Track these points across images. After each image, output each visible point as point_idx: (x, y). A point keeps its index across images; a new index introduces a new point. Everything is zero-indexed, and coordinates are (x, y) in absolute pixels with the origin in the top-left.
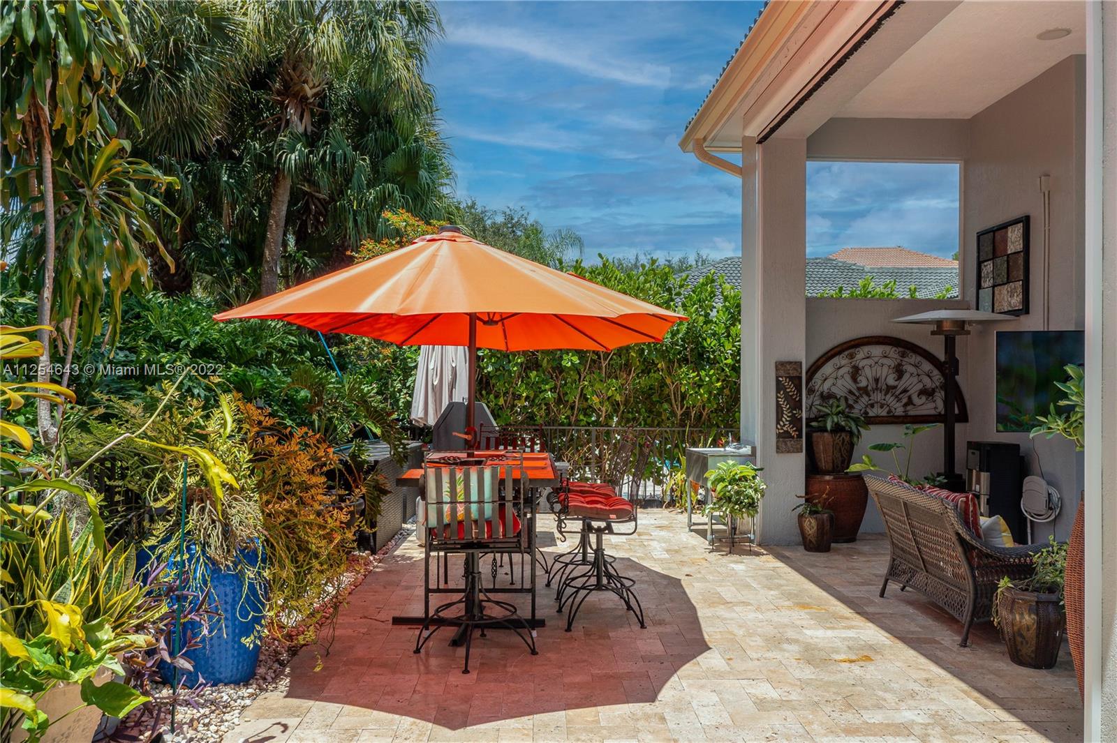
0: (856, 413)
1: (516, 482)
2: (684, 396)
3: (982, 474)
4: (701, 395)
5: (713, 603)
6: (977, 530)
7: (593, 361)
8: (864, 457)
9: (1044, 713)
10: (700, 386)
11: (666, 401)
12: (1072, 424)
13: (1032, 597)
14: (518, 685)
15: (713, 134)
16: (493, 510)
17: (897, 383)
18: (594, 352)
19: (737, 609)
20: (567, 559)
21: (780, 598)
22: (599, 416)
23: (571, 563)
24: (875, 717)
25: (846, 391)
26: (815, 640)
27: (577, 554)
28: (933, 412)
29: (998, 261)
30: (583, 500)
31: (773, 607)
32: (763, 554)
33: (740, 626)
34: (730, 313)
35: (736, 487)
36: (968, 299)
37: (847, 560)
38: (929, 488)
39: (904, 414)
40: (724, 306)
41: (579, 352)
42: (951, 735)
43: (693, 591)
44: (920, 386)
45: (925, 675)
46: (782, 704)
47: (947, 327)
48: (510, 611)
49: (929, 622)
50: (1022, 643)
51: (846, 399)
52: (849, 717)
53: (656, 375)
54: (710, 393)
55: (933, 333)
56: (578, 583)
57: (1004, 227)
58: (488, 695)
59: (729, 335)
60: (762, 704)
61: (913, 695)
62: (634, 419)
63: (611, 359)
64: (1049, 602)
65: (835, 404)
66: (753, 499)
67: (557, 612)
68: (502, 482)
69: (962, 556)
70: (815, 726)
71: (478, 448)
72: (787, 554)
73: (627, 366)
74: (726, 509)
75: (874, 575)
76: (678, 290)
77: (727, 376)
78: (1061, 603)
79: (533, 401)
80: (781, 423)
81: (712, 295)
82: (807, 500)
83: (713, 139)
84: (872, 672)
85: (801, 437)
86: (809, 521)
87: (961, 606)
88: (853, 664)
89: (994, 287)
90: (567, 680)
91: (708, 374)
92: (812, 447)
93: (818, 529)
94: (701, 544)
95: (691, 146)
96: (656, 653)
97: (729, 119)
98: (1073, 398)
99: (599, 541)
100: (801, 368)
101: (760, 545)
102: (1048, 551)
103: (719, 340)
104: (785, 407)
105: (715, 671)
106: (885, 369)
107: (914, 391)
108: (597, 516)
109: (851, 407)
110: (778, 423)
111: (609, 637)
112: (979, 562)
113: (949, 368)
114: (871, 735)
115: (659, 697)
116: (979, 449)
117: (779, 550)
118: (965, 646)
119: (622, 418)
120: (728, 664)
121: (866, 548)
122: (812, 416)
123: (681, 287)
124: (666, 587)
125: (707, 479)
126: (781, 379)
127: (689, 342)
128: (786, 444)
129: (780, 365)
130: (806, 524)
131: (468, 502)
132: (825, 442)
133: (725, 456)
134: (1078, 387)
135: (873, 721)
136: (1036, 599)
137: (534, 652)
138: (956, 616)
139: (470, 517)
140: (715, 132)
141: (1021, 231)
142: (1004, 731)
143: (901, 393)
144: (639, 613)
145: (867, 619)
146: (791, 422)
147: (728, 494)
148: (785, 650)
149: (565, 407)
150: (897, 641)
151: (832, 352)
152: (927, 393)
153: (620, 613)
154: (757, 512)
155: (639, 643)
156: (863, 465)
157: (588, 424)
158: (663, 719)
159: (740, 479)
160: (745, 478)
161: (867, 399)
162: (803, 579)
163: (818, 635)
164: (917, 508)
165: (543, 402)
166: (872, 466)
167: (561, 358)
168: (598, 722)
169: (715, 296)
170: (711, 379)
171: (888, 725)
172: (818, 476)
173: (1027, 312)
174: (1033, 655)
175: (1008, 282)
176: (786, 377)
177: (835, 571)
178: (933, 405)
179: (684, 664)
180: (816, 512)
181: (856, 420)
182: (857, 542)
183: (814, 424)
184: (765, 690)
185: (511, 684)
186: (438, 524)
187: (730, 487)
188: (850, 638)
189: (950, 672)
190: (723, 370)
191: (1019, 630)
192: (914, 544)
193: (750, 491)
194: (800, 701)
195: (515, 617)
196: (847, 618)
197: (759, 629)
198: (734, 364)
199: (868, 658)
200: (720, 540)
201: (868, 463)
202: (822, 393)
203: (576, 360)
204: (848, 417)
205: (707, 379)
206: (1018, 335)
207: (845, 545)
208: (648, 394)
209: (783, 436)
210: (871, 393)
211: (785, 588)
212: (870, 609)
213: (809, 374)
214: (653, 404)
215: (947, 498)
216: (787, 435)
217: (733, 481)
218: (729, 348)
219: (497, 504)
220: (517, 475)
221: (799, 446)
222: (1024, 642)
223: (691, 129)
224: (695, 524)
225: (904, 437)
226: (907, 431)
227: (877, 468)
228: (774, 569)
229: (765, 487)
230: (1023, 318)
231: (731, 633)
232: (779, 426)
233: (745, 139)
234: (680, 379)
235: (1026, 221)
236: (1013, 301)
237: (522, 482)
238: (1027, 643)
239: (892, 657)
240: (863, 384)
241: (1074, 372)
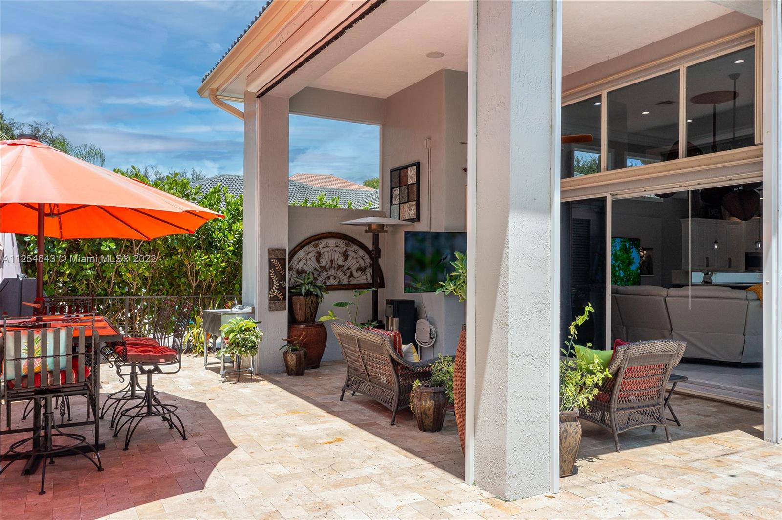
0: (319, 282)
1: (88, 338)
2: (197, 273)
3: (395, 319)
4: (211, 272)
5: (232, 417)
6: (401, 353)
7: (127, 247)
8: (329, 312)
9: (441, 456)
10: (210, 266)
11: (184, 277)
12: (457, 286)
13: (431, 390)
14: (91, 496)
15: (223, 87)
16: (67, 361)
17: (344, 263)
18: (127, 240)
19: (249, 419)
20: (120, 396)
21: (278, 408)
22: (130, 289)
23: (123, 398)
24: (349, 475)
25: (313, 268)
26: (306, 433)
27: (127, 391)
28: (365, 282)
29: (402, 188)
30: (136, 350)
31: (274, 415)
32: (261, 381)
33: (255, 430)
34: (231, 214)
35: (243, 336)
36: (385, 211)
37: (316, 380)
38: (372, 329)
39: (347, 283)
40: (228, 209)
41: (116, 240)
42: (395, 478)
43: (217, 410)
44: (357, 265)
45: (374, 445)
46: (292, 476)
47: (374, 228)
48: (80, 440)
49: (371, 413)
50: (425, 418)
51: (313, 274)
52: (335, 477)
53: (176, 257)
54: (217, 270)
55: (366, 231)
56: (133, 412)
57: (406, 167)
58: (66, 507)
59: (231, 230)
60: (278, 478)
61: (369, 458)
62: (159, 290)
63: (142, 245)
64: (440, 392)
65: (307, 277)
66: (255, 343)
67: (113, 437)
68: (76, 339)
69: (393, 370)
70: (315, 487)
71: (45, 314)
72: (277, 379)
73: (154, 251)
74: (236, 352)
75: (334, 387)
76: (193, 196)
77: (229, 258)
78: (446, 392)
79: (75, 277)
80: (272, 290)
81: (219, 201)
82: (289, 342)
83: (224, 90)
84: (344, 448)
85: (285, 300)
86: (291, 356)
87: (391, 401)
88: (331, 444)
89: (400, 204)
90: (132, 485)
91: (215, 257)
92: (292, 307)
93: (297, 361)
94: (217, 377)
95: (207, 93)
96: (198, 456)
97: (236, 78)
98: (460, 271)
99: (149, 380)
100: (285, 253)
101: (257, 375)
102: (439, 362)
103: (223, 233)
104: (275, 279)
105: (243, 462)
106: (337, 254)
107: (354, 269)
108: (149, 361)
109: (316, 279)
110: (270, 290)
111: (159, 450)
112: (401, 373)
113: (375, 254)
114: (349, 486)
115: (207, 485)
116: (391, 304)
117: (271, 377)
118: (394, 425)
119: (150, 290)
120: (251, 456)
121: (327, 371)
122: (291, 285)
123: (196, 194)
124: (196, 409)
125: (221, 331)
126: (272, 260)
127: (202, 234)
128: (275, 305)
129: (271, 251)
130: (289, 358)
131: (44, 356)
132: (300, 303)
133: (233, 314)
134: (462, 264)
135: (349, 477)
136: (433, 391)
137: (100, 469)
138: (388, 407)
139: (47, 368)
140: (225, 86)
141: (415, 171)
142: (422, 470)
143: (347, 270)
144: (181, 430)
145: (335, 415)
146: (278, 290)
147: (237, 340)
148: (287, 442)
149: (103, 281)
150: (355, 427)
151: (304, 242)
152: (361, 269)
153: (165, 431)
154: (257, 351)
155: (184, 451)
156: (329, 317)
157: (122, 294)
158: (212, 500)
159: (245, 330)
160: (248, 329)
161: (326, 274)
162: (290, 394)
163: (307, 429)
164: (366, 342)
165: (85, 278)
166: (334, 317)
167: (100, 244)
168: (163, 510)
169: (221, 201)
170: (218, 260)
171: (358, 478)
172: (296, 326)
173: (419, 220)
174: (431, 425)
175: (408, 202)
176: (276, 259)
177: (309, 387)
178: (365, 277)
179: (220, 461)
180: (296, 350)
181: (320, 288)
182: (320, 368)
183: (293, 291)
184: (279, 469)
185: (85, 496)
186: (15, 377)
187: (238, 336)
188: (327, 428)
189: (388, 441)
190: (227, 254)
191: (424, 411)
192: (363, 365)
193: (253, 337)
194: (303, 472)
195: (84, 444)
196: (323, 417)
197: (268, 431)
198: (234, 251)
199: (340, 440)
200: (229, 374)
201: (331, 315)
202: (297, 270)
203: (113, 246)
204: (314, 286)
205: (215, 261)
206: (415, 234)
207: (313, 370)
208: (170, 271)
209: (273, 300)
210: (328, 270)
211: (279, 401)
212: (336, 409)
213: (290, 255)
214: (174, 279)
215: (384, 334)
216: (276, 299)
217: (241, 331)
218: (231, 239)
219: (71, 357)
220: (89, 333)
221: (283, 306)
222: (427, 418)
223: (207, 82)
224: (209, 364)
225: (354, 297)
226: (356, 294)
227: (337, 318)
228: (270, 390)
229: (263, 334)
230: (416, 223)
231: (249, 435)
232: (270, 293)
233: (247, 93)
234: (196, 261)
235: (418, 165)
236: (411, 213)
237: (93, 338)
238: (428, 418)
239: (354, 437)
240: (323, 264)
241: (459, 256)
